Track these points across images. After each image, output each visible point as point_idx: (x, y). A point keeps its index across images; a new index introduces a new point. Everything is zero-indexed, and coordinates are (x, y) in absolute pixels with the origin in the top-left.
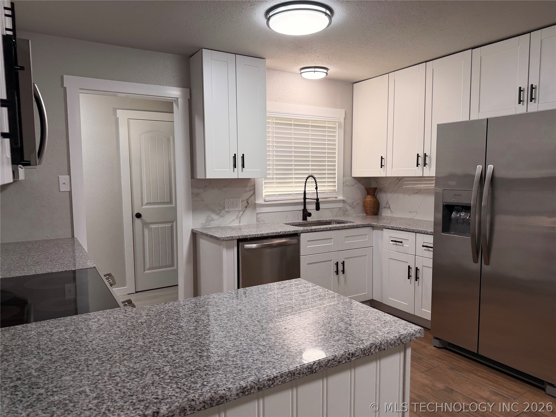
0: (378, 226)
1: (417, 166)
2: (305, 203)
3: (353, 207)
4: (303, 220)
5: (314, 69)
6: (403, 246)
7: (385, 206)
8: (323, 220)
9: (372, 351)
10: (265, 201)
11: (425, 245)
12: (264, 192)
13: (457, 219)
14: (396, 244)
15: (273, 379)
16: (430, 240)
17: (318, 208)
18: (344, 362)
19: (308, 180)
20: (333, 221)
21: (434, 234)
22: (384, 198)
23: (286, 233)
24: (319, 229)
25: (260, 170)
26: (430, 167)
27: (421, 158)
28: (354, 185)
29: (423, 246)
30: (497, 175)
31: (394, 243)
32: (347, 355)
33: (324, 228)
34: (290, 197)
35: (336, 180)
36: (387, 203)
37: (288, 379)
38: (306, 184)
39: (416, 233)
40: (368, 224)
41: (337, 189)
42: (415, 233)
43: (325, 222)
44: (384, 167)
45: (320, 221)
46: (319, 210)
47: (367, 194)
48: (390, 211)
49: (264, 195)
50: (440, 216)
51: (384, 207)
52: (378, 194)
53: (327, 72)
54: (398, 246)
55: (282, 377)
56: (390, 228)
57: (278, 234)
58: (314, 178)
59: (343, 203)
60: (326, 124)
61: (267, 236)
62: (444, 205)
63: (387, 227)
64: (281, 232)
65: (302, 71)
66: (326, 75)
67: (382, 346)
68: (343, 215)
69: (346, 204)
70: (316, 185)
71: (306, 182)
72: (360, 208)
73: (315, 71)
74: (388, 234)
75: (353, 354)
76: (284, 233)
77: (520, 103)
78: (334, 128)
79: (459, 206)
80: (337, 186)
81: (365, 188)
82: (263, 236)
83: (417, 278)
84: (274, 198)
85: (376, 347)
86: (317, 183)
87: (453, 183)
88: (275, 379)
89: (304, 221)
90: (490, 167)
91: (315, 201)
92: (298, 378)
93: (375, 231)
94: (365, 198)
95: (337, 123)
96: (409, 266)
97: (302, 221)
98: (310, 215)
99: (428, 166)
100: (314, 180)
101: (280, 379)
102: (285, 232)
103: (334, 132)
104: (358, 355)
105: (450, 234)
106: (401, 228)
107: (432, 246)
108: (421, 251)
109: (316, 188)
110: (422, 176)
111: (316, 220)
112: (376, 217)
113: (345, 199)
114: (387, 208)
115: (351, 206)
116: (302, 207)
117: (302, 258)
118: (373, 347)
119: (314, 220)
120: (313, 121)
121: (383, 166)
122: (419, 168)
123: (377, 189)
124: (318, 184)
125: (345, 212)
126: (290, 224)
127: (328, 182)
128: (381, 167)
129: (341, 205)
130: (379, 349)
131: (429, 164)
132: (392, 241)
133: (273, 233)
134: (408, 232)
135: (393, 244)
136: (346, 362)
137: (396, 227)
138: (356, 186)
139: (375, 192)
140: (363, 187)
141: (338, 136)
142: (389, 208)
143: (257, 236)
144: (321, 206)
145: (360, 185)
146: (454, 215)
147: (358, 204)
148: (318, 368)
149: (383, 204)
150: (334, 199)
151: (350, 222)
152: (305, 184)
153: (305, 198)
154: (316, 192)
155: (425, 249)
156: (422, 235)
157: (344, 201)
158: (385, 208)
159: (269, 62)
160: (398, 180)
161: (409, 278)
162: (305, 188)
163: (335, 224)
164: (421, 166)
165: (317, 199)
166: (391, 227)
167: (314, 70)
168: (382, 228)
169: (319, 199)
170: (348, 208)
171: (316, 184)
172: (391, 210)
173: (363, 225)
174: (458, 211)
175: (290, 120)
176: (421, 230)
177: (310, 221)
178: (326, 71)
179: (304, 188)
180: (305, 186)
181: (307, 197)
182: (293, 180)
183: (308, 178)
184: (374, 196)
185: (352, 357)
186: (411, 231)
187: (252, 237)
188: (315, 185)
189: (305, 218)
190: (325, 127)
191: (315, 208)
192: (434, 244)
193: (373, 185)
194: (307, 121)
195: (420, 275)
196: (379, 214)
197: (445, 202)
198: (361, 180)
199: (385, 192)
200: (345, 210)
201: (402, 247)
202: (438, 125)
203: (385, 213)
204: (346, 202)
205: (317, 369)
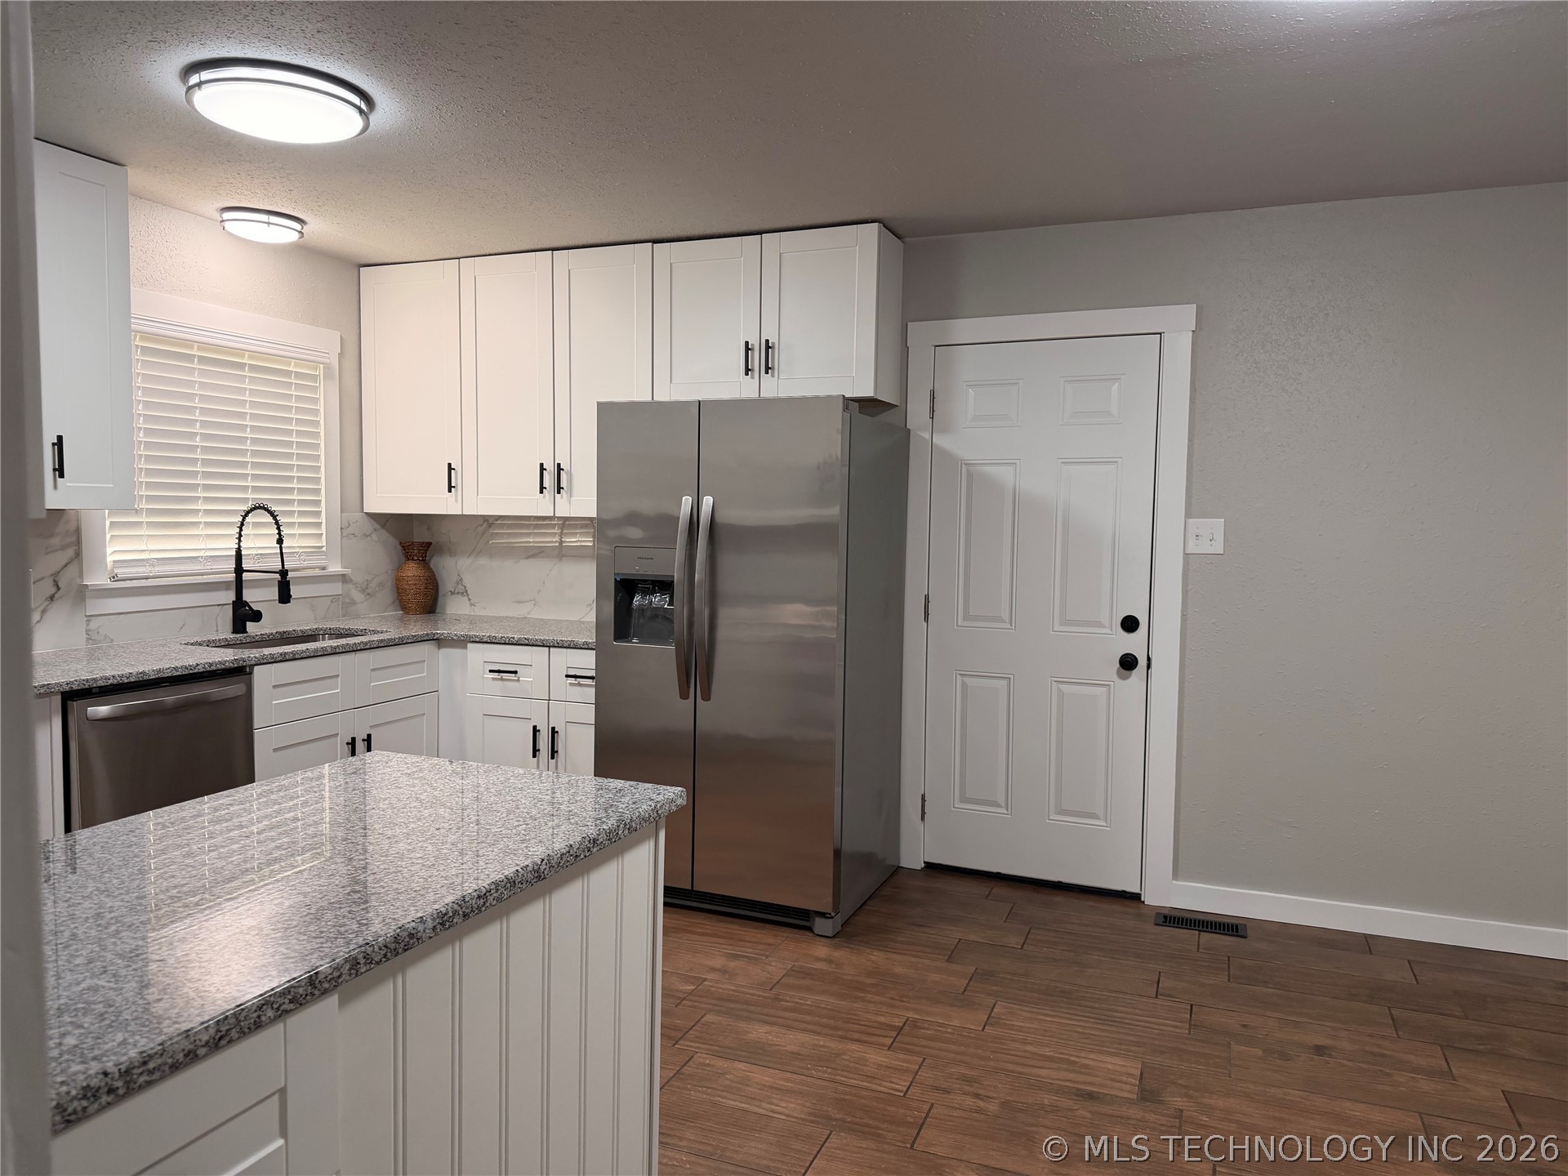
0: (452, 639)
1: (541, 492)
2: (239, 584)
3: (368, 594)
4: (235, 631)
5: (267, 216)
6: (518, 680)
7: (453, 590)
8: (294, 631)
9: (620, 832)
10: (114, 578)
11: (572, 672)
12: (109, 550)
13: (642, 610)
14: (502, 679)
15: (485, 894)
16: (586, 661)
17: (285, 596)
18: (582, 856)
19: (248, 519)
20: (322, 632)
21: (599, 648)
22: (452, 568)
23: (213, 668)
24: (303, 652)
25: (112, 486)
26: (571, 496)
27: (549, 474)
28: (370, 535)
29: (567, 676)
30: (719, 518)
31: (495, 675)
32: (587, 843)
33: (316, 650)
34: (190, 568)
35: (323, 519)
36: (460, 581)
37: (505, 893)
38: (241, 530)
39: (549, 647)
40: (427, 635)
41: (324, 544)
42: (547, 649)
43: (301, 636)
44: (456, 491)
45: (284, 632)
46: (289, 602)
47: (404, 559)
48: (468, 602)
49: (110, 559)
50: (609, 608)
51: (451, 591)
52: (434, 558)
53: (303, 228)
54: (506, 683)
55: (497, 890)
56: (485, 640)
57: (191, 672)
58: (272, 513)
59: (343, 582)
60: (290, 364)
61: (158, 678)
62: (618, 579)
63: (477, 640)
64: (198, 665)
65: (227, 215)
66: (300, 238)
67: (633, 824)
68: (344, 616)
69: (350, 586)
70: (279, 534)
71: (242, 524)
72: (386, 596)
73: (269, 223)
74: (478, 657)
75: (595, 841)
76: (207, 666)
77: (747, 374)
78: (314, 378)
79: (648, 581)
80: (324, 536)
81: (401, 543)
82: (146, 678)
83: (554, 753)
84: (143, 569)
85: (625, 825)
86: (281, 528)
87: (634, 533)
88: (488, 894)
89: (241, 635)
90: (708, 501)
91: (278, 576)
92: (519, 890)
93: (445, 652)
94: (400, 568)
95: (322, 366)
96: (535, 727)
97: (235, 635)
98: (257, 616)
99: (567, 493)
100: (271, 519)
101: (495, 895)
102: (211, 665)
103: (315, 389)
104: (602, 842)
105: (631, 642)
106: (514, 638)
107: (593, 674)
108: (562, 686)
109: (280, 541)
110: (552, 515)
111: (274, 631)
112: (432, 617)
113: (347, 571)
114: (458, 593)
115: (363, 591)
116: (231, 596)
117: (258, 735)
118: (622, 826)
119: (267, 631)
120: (254, 354)
121: (454, 487)
122: (544, 497)
123: (432, 546)
124: (285, 531)
125: (347, 606)
126: (209, 643)
127: (301, 525)
128: (450, 491)
129: (337, 588)
130: (629, 829)
131: (567, 487)
132: (491, 671)
133: (176, 669)
134: (530, 647)
135: (493, 679)
136: (585, 856)
137: (502, 637)
138: (375, 537)
139: (426, 554)
140: (393, 541)
141: (326, 399)
142: (465, 593)
143: (126, 681)
144: (295, 591)
145: (385, 534)
146: (637, 600)
147: (381, 585)
148: (548, 869)
149: (447, 583)
150: (317, 572)
151: (375, 632)
152: (238, 530)
153: (239, 570)
154: (279, 551)
155: (570, 684)
156: (565, 650)
157: (344, 578)
158: (452, 593)
159: (135, 177)
160: (485, 525)
161: (534, 756)
162: (240, 541)
163: (329, 639)
164: (549, 492)
165: (284, 573)
166: (489, 637)
167: (267, 221)
168: (462, 642)
169: (287, 571)
170: (357, 596)
171: (278, 528)
172: (470, 600)
173: (415, 636)
174: (646, 592)
175: (187, 343)
176: (562, 641)
177: (257, 636)
178: (297, 226)
179: (237, 541)
180: (240, 536)
181: (245, 566)
182: (201, 518)
183: (247, 513)
184: (424, 562)
185: (593, 847)
186: (539, 644)
187: (112, 685)
188: (277, 531)
189: (239, 626)
190: (288, 373)
191: (277, 598)
192: (596, 670)
193: (420, 536)
194: (240, 352)
195: (560, 747)
196: (437, 611)
197: (618, 574)
198: (387, 521)
199: (452, 554)
200: (347, 601)
201: (516, 684)
202: (598, 403)
203: (455, 607)
204: (351, 580)
205: (546, 872)
